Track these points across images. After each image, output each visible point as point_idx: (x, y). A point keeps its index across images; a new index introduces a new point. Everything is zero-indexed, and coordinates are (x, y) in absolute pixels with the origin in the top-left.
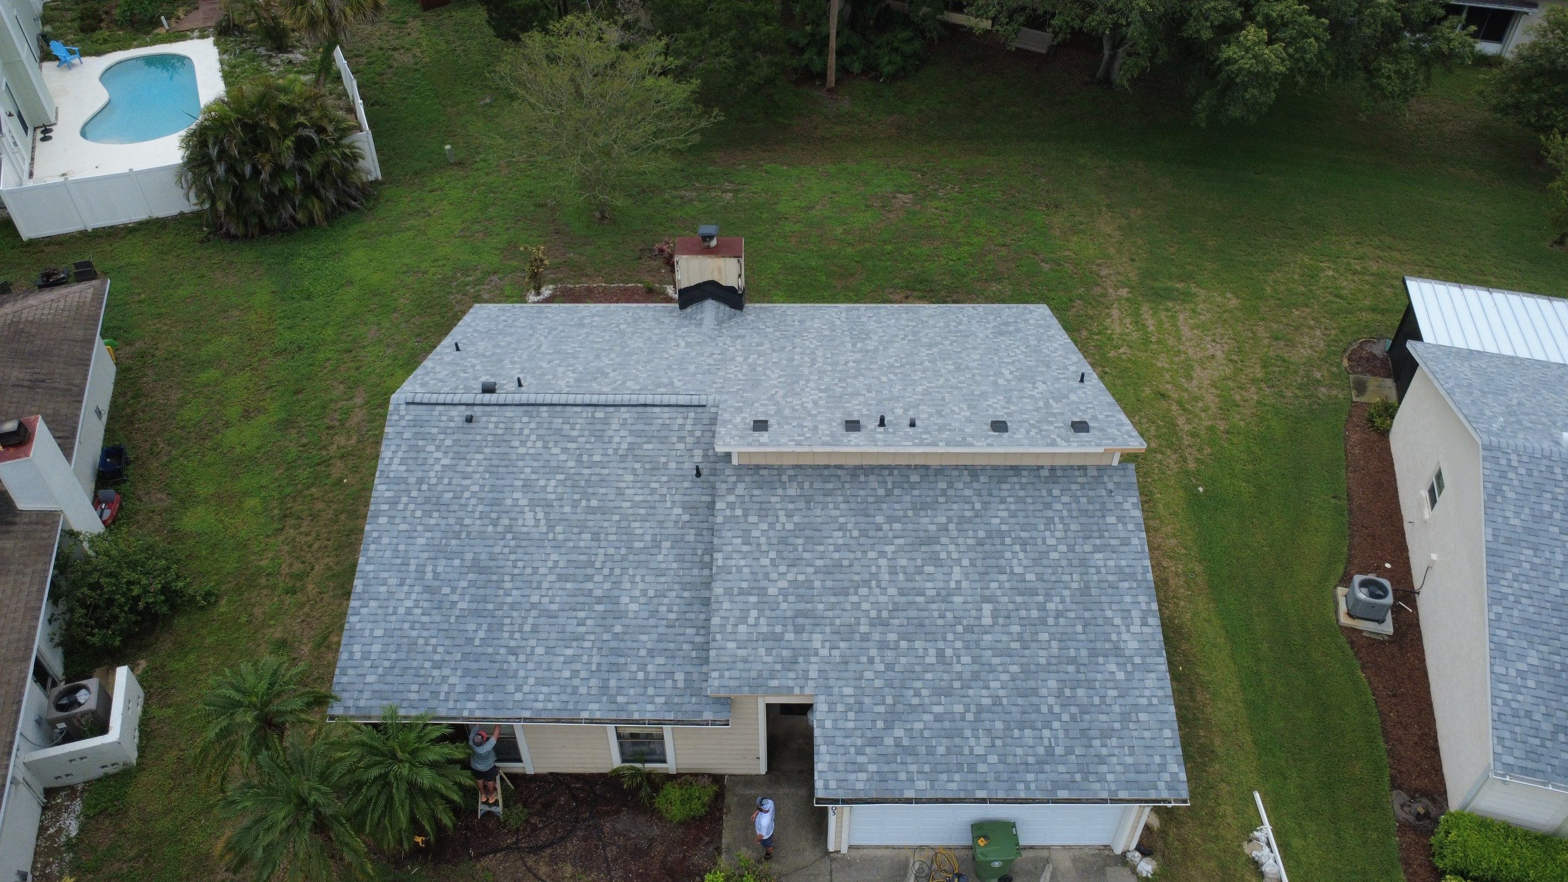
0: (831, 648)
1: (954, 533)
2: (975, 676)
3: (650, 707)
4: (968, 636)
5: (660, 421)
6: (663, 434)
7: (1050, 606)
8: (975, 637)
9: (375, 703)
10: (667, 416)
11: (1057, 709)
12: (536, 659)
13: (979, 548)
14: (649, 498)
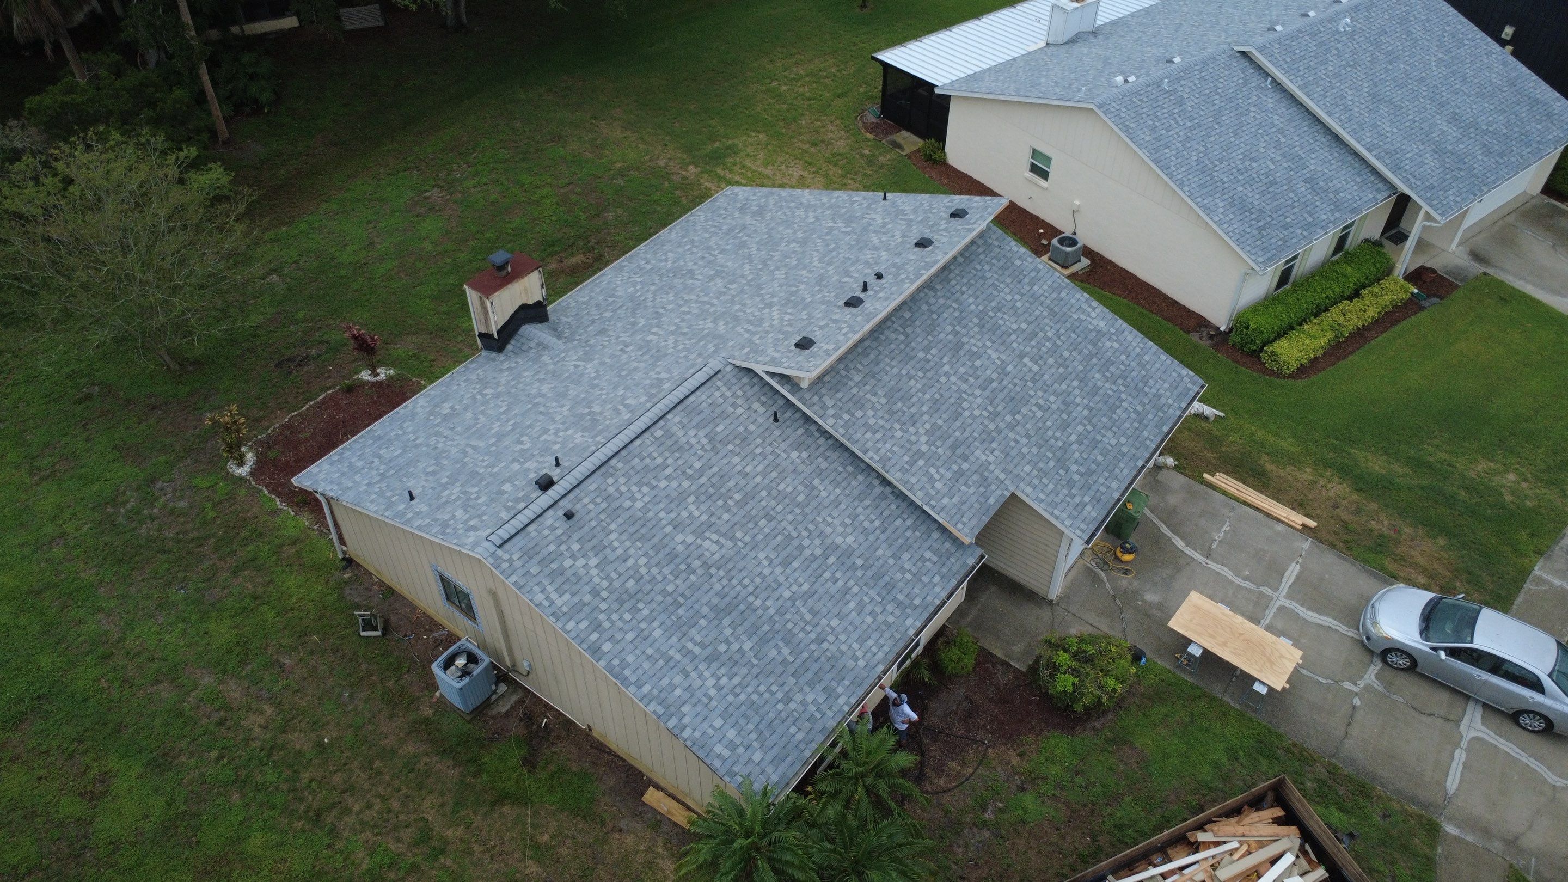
0: (992, 453)
1: (964, 331)
2: (1067, 404)
3: (937, 589)
4: (1039, 384)
5: (704, 404)
6: (718, 411)
7: (1050, 334)
8: (1040, 382)
9: (783, 767)
10: (704, 397)
11: (1115, 388)
12: (839, 630)
13: (984, 330)
14: (766, 462)
